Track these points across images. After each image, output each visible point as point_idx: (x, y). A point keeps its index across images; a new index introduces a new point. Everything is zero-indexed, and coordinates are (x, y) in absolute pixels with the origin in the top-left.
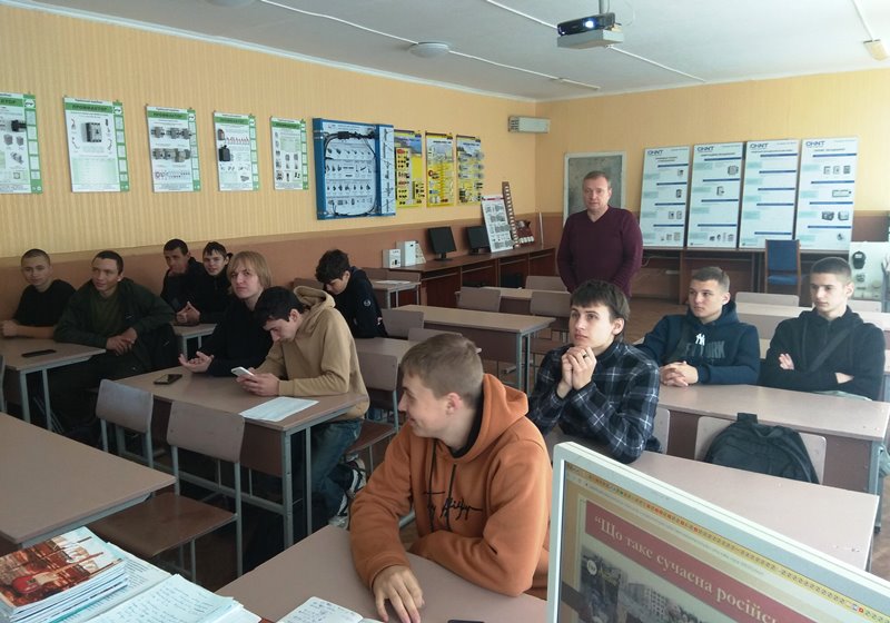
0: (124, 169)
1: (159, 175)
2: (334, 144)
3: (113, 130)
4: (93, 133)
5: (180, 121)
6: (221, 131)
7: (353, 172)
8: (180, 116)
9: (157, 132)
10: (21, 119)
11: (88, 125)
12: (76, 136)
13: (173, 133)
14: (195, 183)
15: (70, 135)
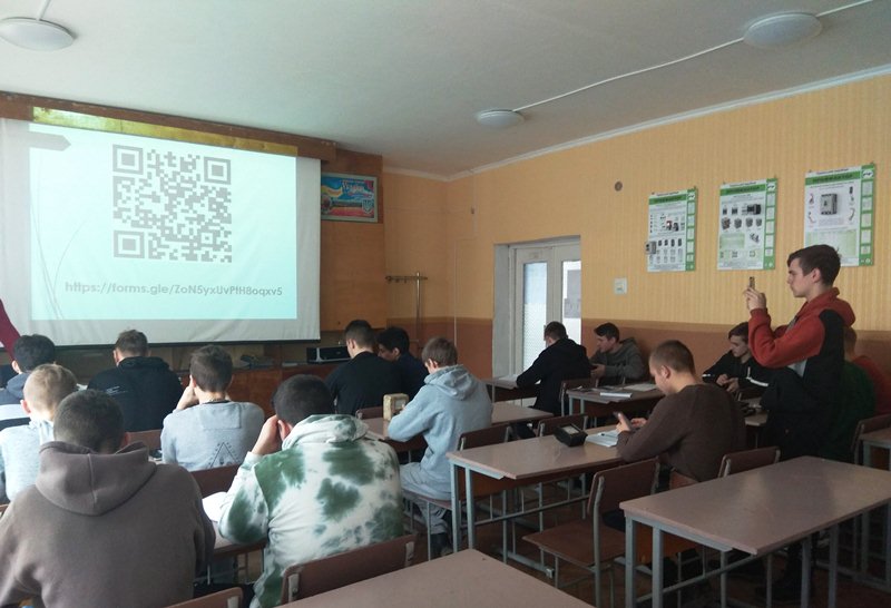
0: (866, 241)
3: (858, 198)
12: (814, 210)
15: (807, 210)
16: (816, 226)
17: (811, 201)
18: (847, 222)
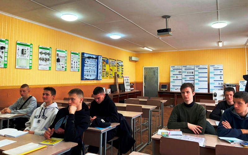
1: (40, 65)
4: (24, 52)
5: (47, 50)
6: (58, 54)
7: (91, 68)
9: (41, 53)
10: (4, 46)
12: (19, 52)
13: (45, 54)
14: (50, 68)
15: (17, 52)
16: (20, 57)
17: (18, 49)
18: (27, 57)
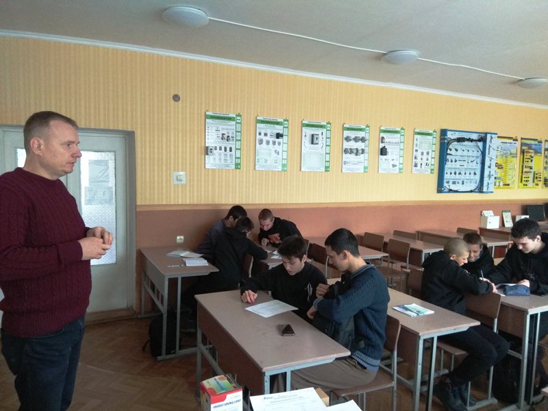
0: (328, 159)
1: (345, 163)
2: (454, 145)
3: (325, 138)
4: (315, 139)
5: (360, 132)
6: (383, 138)
7: (465, 164)
8: (361, 130)
9: (348, 139)
10: (281, 132)
11: (313, 135)
12: (306, 141)
13: (356, 139)
14: (365, 168)
15: (303, 141)
16: (308, 149)
17: (305, 136)
18: (320, 150)
